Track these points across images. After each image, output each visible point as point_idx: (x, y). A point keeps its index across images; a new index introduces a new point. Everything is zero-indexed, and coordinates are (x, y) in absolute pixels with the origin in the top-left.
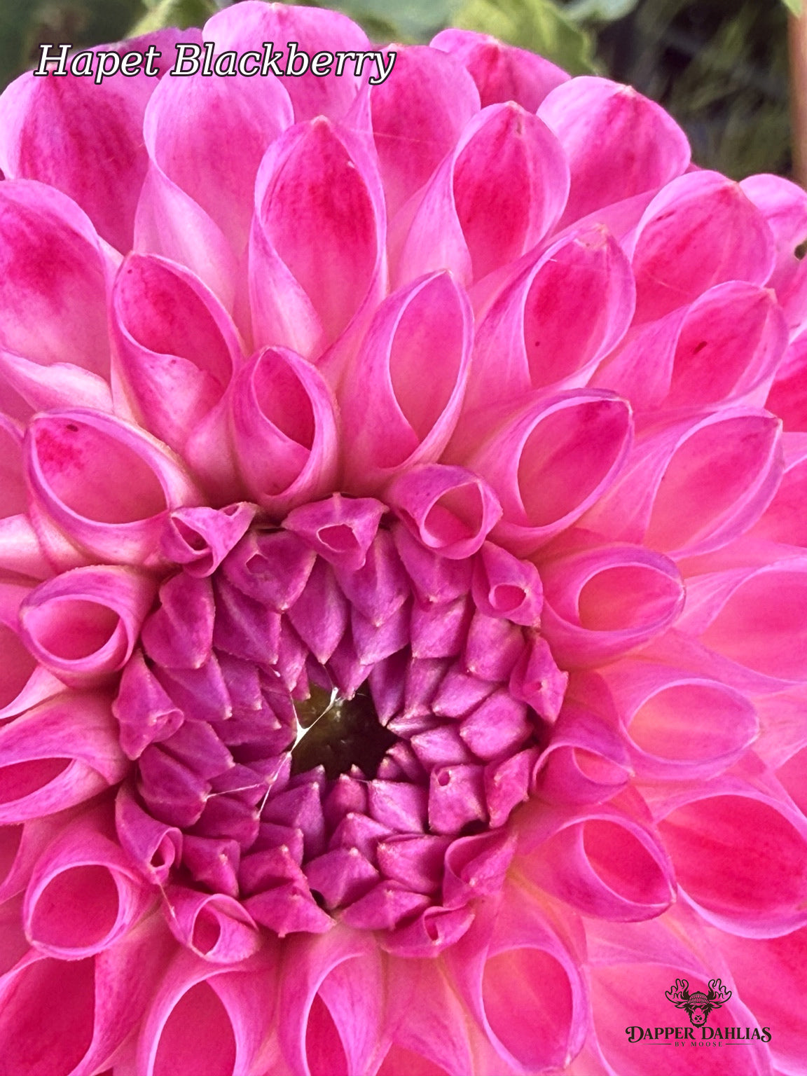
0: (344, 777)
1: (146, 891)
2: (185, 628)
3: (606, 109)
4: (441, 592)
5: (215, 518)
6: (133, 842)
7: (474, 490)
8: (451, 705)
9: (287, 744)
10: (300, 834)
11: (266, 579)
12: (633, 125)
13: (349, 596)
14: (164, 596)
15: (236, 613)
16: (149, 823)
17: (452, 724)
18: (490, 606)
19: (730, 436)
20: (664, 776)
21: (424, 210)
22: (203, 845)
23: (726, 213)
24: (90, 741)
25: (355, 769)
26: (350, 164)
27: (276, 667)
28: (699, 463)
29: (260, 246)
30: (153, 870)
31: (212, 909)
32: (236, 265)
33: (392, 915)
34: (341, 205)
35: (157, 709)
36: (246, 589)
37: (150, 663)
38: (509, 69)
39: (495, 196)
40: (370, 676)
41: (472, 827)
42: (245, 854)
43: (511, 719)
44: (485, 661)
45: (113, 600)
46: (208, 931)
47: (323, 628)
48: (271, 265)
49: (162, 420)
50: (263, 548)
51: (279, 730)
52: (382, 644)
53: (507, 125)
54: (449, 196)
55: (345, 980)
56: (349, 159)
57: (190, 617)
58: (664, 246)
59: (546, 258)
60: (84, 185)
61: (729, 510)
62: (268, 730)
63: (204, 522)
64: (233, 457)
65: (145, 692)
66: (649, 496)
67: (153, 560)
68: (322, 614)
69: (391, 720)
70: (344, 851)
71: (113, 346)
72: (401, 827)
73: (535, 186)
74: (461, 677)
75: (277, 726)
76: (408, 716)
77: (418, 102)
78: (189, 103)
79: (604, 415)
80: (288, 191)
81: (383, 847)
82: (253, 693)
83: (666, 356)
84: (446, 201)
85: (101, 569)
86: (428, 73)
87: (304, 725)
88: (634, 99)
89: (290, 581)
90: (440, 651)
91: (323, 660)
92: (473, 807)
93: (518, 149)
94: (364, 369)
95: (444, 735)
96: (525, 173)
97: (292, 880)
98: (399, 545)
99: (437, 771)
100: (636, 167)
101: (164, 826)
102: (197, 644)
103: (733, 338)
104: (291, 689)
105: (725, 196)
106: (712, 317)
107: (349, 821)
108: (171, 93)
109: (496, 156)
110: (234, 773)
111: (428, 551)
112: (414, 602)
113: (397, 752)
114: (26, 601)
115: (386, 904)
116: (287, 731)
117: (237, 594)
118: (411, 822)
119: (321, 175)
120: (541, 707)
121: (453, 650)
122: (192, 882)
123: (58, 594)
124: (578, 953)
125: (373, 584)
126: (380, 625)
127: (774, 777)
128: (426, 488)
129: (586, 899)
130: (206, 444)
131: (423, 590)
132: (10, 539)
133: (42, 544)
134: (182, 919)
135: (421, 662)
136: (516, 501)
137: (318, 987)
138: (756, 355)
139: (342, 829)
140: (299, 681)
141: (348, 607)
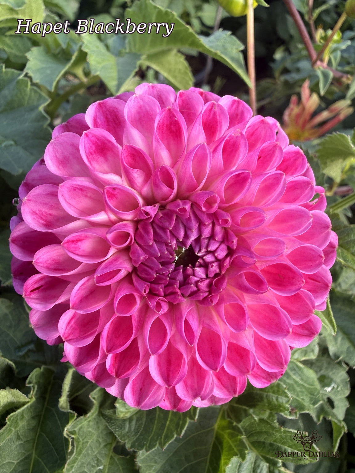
0: (188, 268)
1: (142, 297)
2: (146, 235)
3: (231, 103)
4: (208, 221)
5: (151, 208)
6: (139, 287)
7: (215, 196)
8: (212, 248)
9: (173, 261)
10: (178, 282)
11: (165, 222)
12: (238, 106)
13: (185, 224)
14: (139, 227)
15: (158, 230)
16: (142, 282)
17: (213, 253)
18: (220, 224)
19: (271, 178)
20: (262, 260)
21: (194, 129)
22: (156, 286)
23: (263, 125)
24: (125, 263)
25: (190, 265)
26: (176, 119)
27: (170, 243)
28: (263, 185)
29: (157, 140)
30: (144, 294)
31: (159, 301)
32: (150, 146)
33: (201, 298)
34: (174, 129)
35: (142, 255)
36: (160, 225)
37: (138, 243)
38: (206, 96)
39: (209, 125)
40: (192, 242)
41: (216, 275)
42: (165, 287)
43: (225, 250)
44: (219, 236)
45: (128, 230)
46: (159, 306)
47: (180, 233)
48: (159, 145)
49: (135, 185)
50: (162, 214)
52: (195, 235)
53: (212, 107)
55: (190, 313)
56: (176, 117)
57: (148, 233)
58: (248, 134)
59: (226, 138)
61: (270, 197)
62: (169, 258)
63: (149, 210)
64: (152, 193)
65: (138, 251)
66: (254, 194)
67: (136, 219)
68: (179, 229)
69: (198, 253)
70: (189, 286)
71: (122, 168)
72: (202, 277)
73: (219, 122)
74: (213, 241)
75: (171, 257)
76: (202, 252)
77: (188, 104)
78: (134, 107)
79: (242, 176)
80: (161, 126)
81: (199, 283)
82: (164, 249)
84: (200, 126)
85: (124, 222)
86: (190, 97)
87: (177, 256)
88: (238, 100)
89: (171, 222)
90: (209, 235)
91: (181, 240)
92: (218, 271)
93: (215, 113)
94: (184, 169)
95: (211, 255)
96: (216, 118)
97: (177, 292)
98: (195, 211)
99: (210, 264)
100: (239, 117)
101: (146, 282)
102: (150, 239)
103: (268, 155)
104: (174, 248)
105: (262, 122)
106: (263, 151)
107: (190, 278)
108: (130, 105)
109: (209, 115)
110: (162, 269)
111: (203, 212)
112: (201, 224)
113: (200, 260)
114: (107, 233)
115: (200, 296)
116: (174, 258)
117: (158, 226)
118: (204, 276)
119: (169, 122)
120: (233, 247)
121: (211, 234)
122: (152, 294)
123: (115, 230)
124: (244, 301)
125: (191, 221)
126: (194, 231)
127: (286, 258)
128: (202, 197)
129: (246, 290)
130: (146, 190)
131: (203, 221)
132: (101, 217)
133: (109, 218)
134: (152, 304)
135: (204, 239)
136: (223, 198)
137: (185, 316)
138: (274, 159)
139: (189, 280)
140: (175, 246)
141: (185, 227)
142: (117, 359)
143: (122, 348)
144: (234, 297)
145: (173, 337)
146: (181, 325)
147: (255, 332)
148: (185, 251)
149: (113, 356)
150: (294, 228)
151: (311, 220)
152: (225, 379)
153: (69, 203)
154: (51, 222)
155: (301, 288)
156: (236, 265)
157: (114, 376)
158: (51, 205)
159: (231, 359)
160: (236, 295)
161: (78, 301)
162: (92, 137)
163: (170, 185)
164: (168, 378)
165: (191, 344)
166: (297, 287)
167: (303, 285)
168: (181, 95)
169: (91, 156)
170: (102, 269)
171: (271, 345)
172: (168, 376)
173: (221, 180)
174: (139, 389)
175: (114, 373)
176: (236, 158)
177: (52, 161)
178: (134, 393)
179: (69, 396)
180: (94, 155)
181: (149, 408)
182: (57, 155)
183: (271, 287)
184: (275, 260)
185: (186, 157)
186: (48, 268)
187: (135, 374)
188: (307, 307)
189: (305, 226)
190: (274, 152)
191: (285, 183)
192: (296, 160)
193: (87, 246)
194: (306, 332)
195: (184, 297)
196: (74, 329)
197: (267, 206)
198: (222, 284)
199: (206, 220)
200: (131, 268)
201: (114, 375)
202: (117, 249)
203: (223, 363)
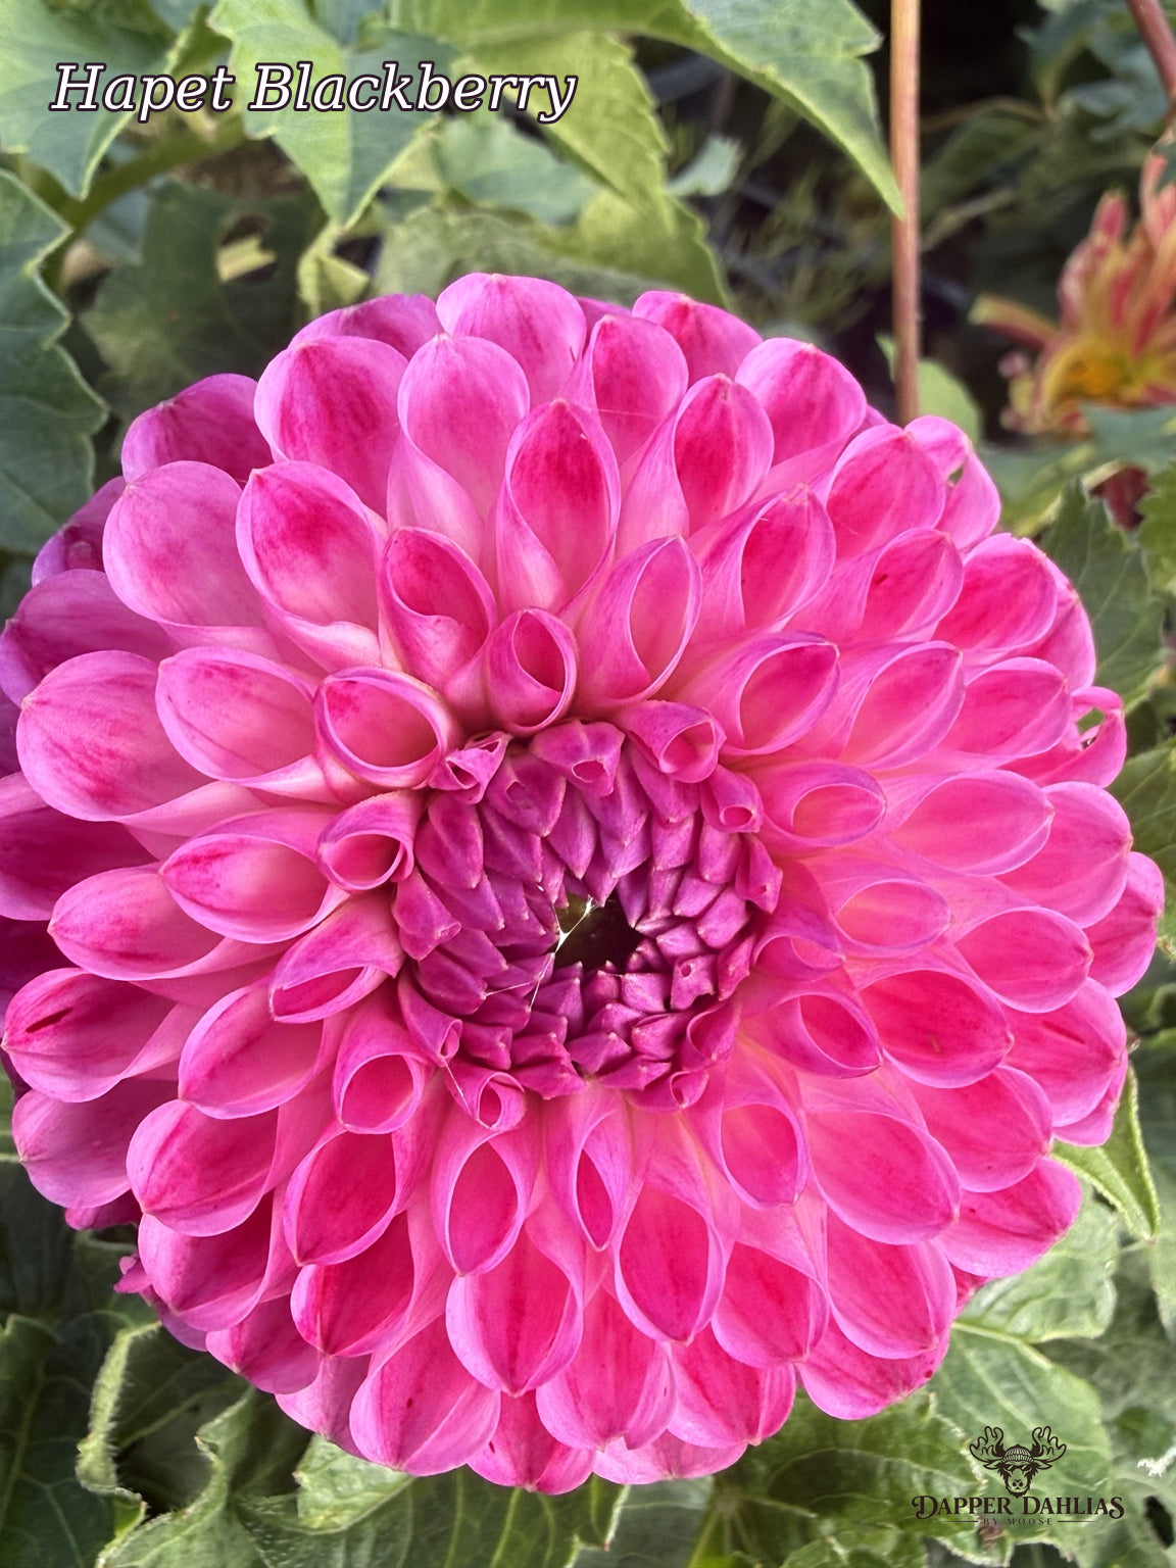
0: (601, 973)
1: (431, 1068)
2: (459, 852)
3: (791, 364)
4: (679, 812)
5: (481, 756)
6: (423, 1034)
7: (707, 726)
8: (688, 907)
9: (550, 945)
10: (565, 1021)
11: (528, 808)
12: (814, 377)
13: (598, 818)
14: (432, 814)
15: (501, 834)
16: (435, 1015)
17: (692, 923)
18: (720, 823)
20: (865, 956)
21: (646, 471)
22: (483, 1033)
23: (899, 457)
24: (378, 946)
25: (609, 964)
26: (582, 436)
27: (540, 884)
29: (511, 516)
30: (443, 1058)
31: (493, 1086)
32: (484, 525)
33: (643, 1083)
34: (572, 468)
35: (439, 924)
36: (509, 815)
37: (426, 877)
38: (698, 323)
39: (702, 450)
40: (618, 884)
41: (702, 1002)
42: (516, 1037)
43: (737, 914)
44: (716, 866)
45: (396, 830)
46: (491, 1103)
47: (578, 848)
48: (520, 534)
49: (425, 667)
50: (519, 774)
51: (544, 936)
52: (629, 860)
53: (715, 393)
54: (671, 464)
55: (602, 1134)
56: (581, 432)
57: (464, 842)
58: (845, 486)
59: (758, 518)
60: (335, 444)
61: (910, 725)
62: (535, 935)
63: (473, 761)
64: (485, 691)
65: (426, 905)
66: (849, 720)
67: (422, 786)
68: (576, 834)
69: (638, 922)
70: (604, 1036)
71: (381, 604)
72: (649, 1009)
73: (739, 445)
74: (695, 882)
75: (542, 932)
76: (653, 919)
77: (629, 365)
78: (432, 377)
80: (527, 461)
81: (637, 1031)
82: (521, 906)
83: (860, 596)
84: (667, 467)
85: (381, 799)
86: (638, 340)
87: (565, 930)
88: (815, 356)
89: (549, 809)
90: (679, 861)
91: (580, 875)
92: (707, 988)
93: (724, 412)
94: (602, 621)
95: (683, 932)
96: (730, 432)
97: (559, 1058)
98: (636, 769)
99: (680, 964)
100: (817, 413)
101: (448, 1017)
102: (471, 867)
103: (911, 572)
104: (554, 901)
105: (899, 444)
106: (893, 556)
107: (606, 1011)
108: (419, 370)
109: (704, 419)
110: (507, 973)
111: (665, 776)
112: (654, 821)
113: (644, 948)
114: (323, 838)
115: (638, 1074)
116: (551, 935)
117: (501, 817)
118: (656, 1005)
119: (556, 445)
120: (765, 905)
121: (687, 858)
122: (470, 1059)
123: (350, 830)
124: (794, 1099)
125: (619, 809)
126: (626, 844)
127: (954, 949)
128: (663, 725)
129: (804, 1059)
130: (464, 685)
131: (661, 810)
132: (302, 778)
133: (326, 778)
134: (468, 1096)
135: (661, 873)
136: (735, 728)
137: (583, 1143)
138: (932, 588)
139: (601, 1017)
140: (559, 893)
141: (597, 826)
142: (329, 1289)
143: (351, 1247)
144: (761, 1084)
145: (535, 1215)
146: (567, 1173)
147: (830, 1211)
148: (593, 912)
149: (316, 1277)
150: (991, 844)
151: (1048, 821)
152: (717, 1379)
153: (190, 725)
154: (112, 783)
155: (998, 1061)
156: (773, 969)
157: (319, 1348)
158: (117, 720)
159: (738, 1307)
160: (769, 1076)
161: (203, 1073)
162: (280, 486)
163: (551, 676)
164: (510, 1361)
165: (599, 1243)
166: (984, 1057)
167: (1005, 1052)
168: (606, 331)
169: (269, 552)
170: (296, 965)
171: (890, 1264)
172: (513, 1355)
173: (733, 663)
174: (403, 1403)
175: (318, 1339)
176: (792, 581)
177: (127, 562)
178: (386, 1414)
179: (115, 1437)
180: (283, 549)
181: (437, 1468)
182: (147, 538)
183: (893, 1054)
184: (913, 959)
185: (611, 577)
186: (100, 951)
187: (392, 1342)
188: (1026, 1130)
189: (1026, 842)
190: (931, 565)
191: (959, 686)
192: (1018, 585)
193: (243, 875)
194: (1025, 1222)
195: (580, 1074)
196: (181, 1173)
197: (893, 762)
198: (718, 1037)
199: (674, 810)
200: (397, 962)
201: (317, 1343)
202: (349, 892)
203: (708, 1314)
